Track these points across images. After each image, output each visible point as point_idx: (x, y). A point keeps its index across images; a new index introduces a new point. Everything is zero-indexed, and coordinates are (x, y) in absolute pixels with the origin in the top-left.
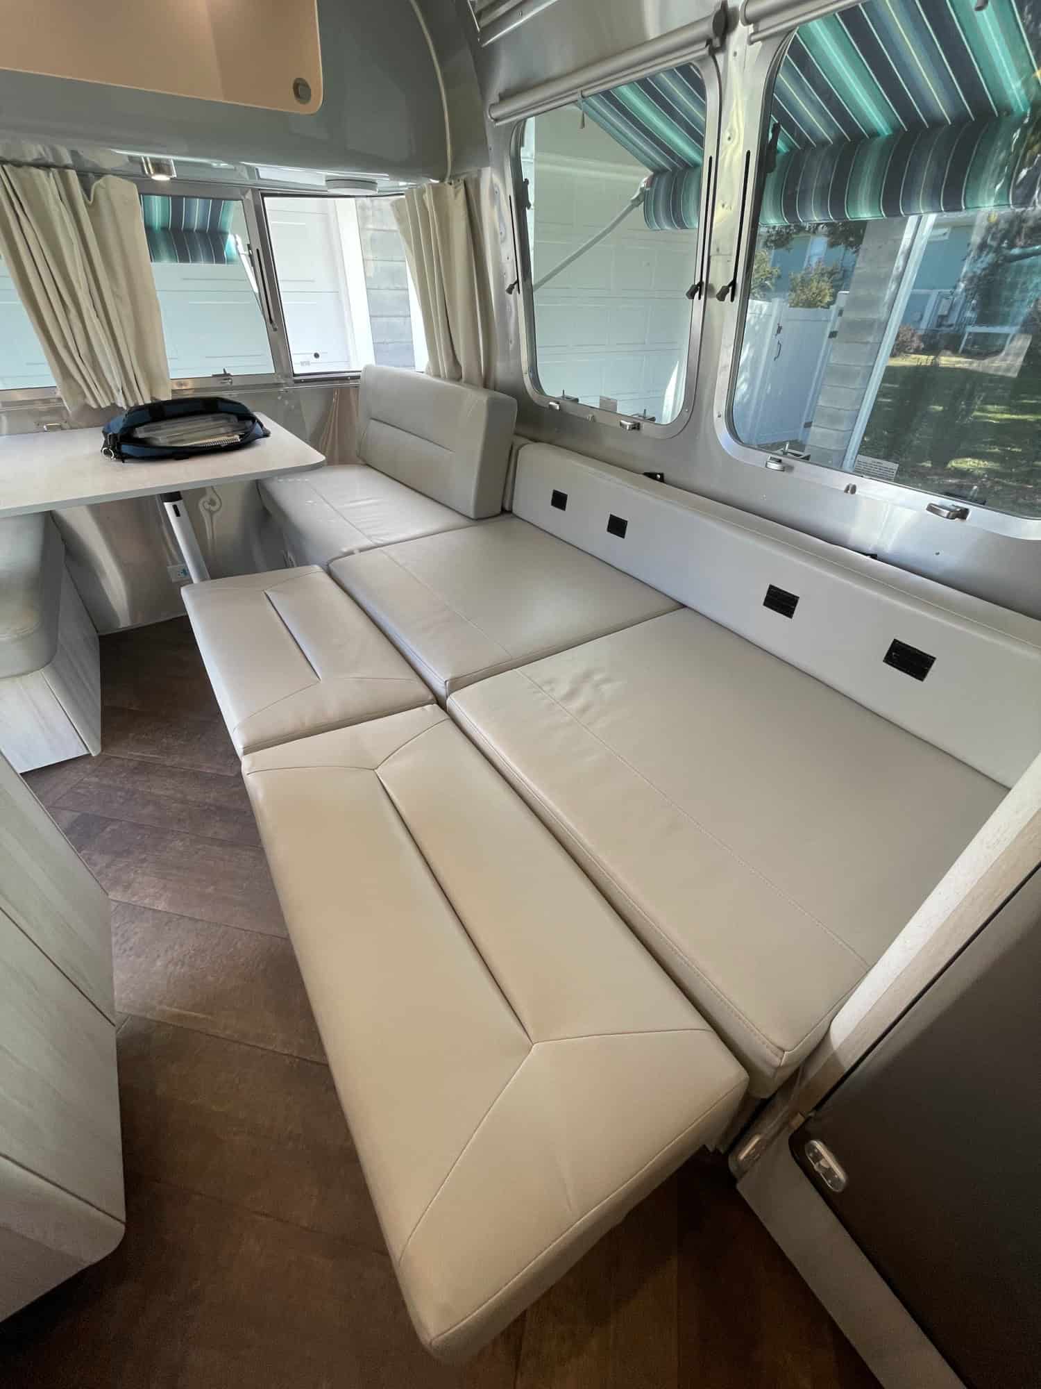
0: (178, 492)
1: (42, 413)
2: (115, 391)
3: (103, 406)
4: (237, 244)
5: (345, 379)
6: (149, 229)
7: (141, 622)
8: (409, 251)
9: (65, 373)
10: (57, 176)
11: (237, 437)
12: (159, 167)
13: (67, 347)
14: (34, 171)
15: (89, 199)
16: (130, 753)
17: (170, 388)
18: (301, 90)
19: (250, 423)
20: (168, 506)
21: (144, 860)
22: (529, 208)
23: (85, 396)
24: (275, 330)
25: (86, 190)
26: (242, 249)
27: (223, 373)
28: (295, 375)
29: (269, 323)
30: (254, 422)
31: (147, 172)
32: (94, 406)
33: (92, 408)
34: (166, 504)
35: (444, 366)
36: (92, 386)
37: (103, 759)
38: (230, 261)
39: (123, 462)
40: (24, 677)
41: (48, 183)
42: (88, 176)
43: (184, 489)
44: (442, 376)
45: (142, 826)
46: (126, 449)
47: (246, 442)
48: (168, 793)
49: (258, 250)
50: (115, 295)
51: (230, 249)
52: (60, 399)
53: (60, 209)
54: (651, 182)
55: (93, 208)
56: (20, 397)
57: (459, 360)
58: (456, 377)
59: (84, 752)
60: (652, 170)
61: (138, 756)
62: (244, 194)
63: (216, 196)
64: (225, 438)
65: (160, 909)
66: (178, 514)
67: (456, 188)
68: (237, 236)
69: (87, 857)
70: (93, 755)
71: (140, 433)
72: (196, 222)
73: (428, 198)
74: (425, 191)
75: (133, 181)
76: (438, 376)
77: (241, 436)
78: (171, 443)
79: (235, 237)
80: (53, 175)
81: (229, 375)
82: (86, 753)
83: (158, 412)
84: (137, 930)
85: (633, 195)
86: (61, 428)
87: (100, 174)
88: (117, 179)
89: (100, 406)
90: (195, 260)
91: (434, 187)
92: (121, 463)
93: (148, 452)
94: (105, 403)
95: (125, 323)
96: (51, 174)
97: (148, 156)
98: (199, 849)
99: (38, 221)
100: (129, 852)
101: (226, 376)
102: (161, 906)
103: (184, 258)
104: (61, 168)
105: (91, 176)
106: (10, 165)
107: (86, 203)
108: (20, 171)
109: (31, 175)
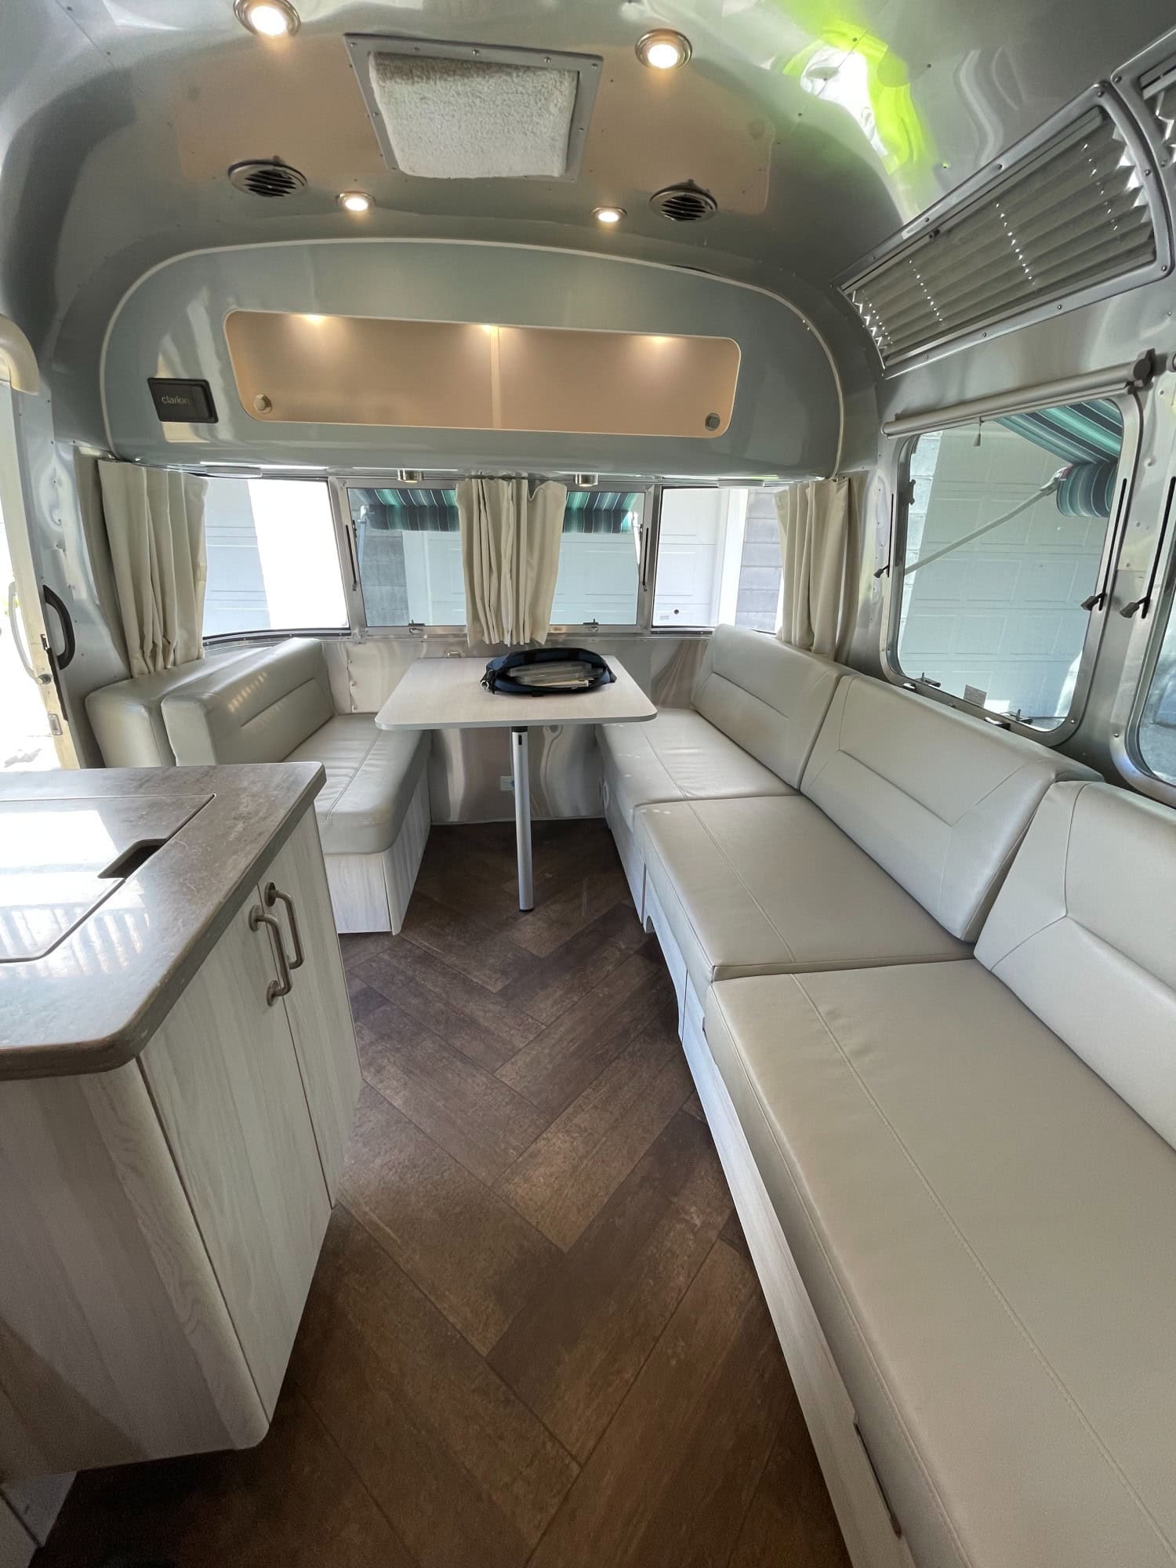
0: (526, 727)
1: (452, 644)
2: (505, 633)
3: (493, 643)
4: (633, 518)
5: (698, 633)
6: (568, 509)
7: (465, 821)
8: (783, 532)
9: (475, 617)
10: (515, 485)
11: (587, 682)
12: (586, 479)
13: (483, 599)
14: (500, 481)
15: (531, 498)
16: (422, 942)
17: (547, 632)
18: (712, 422)
19: (601, 670)
20: (515, 735)
21: (398, 1050)
22: (912, 504)
23: (483, 634)
24: (645, 590)
25: (531, 491)
26: (637, 525)
27: (592, 621)
28: (653, 627)
29: (642, 585)
30: (604, 670)
31: (576, 482)
32: (487, 642)
33: (485, 643)
34: (514, 733)
35: (796, 634)
36: (491, 627)
37: (400, 940)
38: (625, 531)
39: (494, 693)
40: (368, 856)
41: (507, 489)
42: (534, 482)
43: (530, 725)
44: (793, 642)
45: (406, 1015)
46: (498, 683)
47: (594, 686)
48: (437, 990)
49: (648, 529)
50: (528, 563)
51: (627, 521)
52: (465, 635)
53: (509, 504)
54: (1068, 473)
55: (532, 503)
56: (440, 631)
57: (813, 630)
58: (807, 646)
59: (387, 929)
60: (1072, 462)
61: (425, 946)
62: (648, 488)
63: (624, 490)
64: (577, 682)
65: (395, 1104)
66: (520, 743)
67: (839, 484)
68: (635, 513)
69: (359, 1028)
70: (394, 934)
71: (512, 673)
72: (605, 505)
73: (810, 493)
74: (808, 486)
75: (566, 485)
76: (788, 642)
77: (590, 681)
78: (532, 682)
79: (633, 514)
80: (512, 485)
81: (597, 623)
82: (389, 930)
83: (532, 656)
84: (372, 1118)
85: (1044, 485)
86: (459, 656)
87: (543, 480)
88: (555, 483)
89: (491, 642)
90: (596, 530)
91: (819, 485)
92: (491, 694)
93: (513, 688)
94: (495, 640)
95: (529, 582)
96: (511, 483)
97: (581, 473)
98: (444, 1057)
99: (492, 513)
100: (390, 1037)
101: (595, 624)
102: (398, 1102)
103: (588, 529)
104: (519, 478)
105: (538, 482)
106: (487, 479)
107: (528, 500)
108: (492, 482)
109: (498, 484)
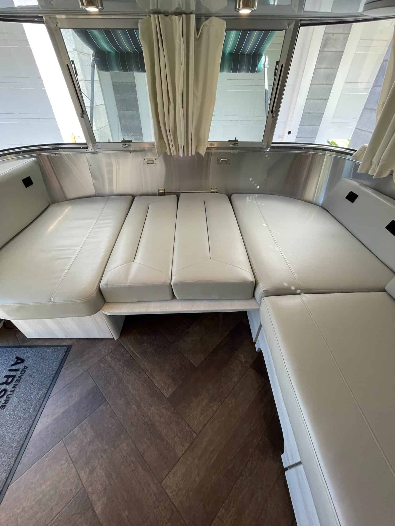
2: (180, 148)
3: (173, 155)
4: (265, 61)
9: (160, 137)
10: (184, 20)
14: (173, 16)
15: (198, 35)
16: (130, 347)
17: (206, 147)
23: (166, 148)
24: (273, 117)
27: (234, 139)
28: (272, 143)
29: (270, 112)
32: (169, 154)
33: (167, 154)
36: (171, 144)
37: (118, 344)
38: (259, 71)
41: (178, 25)
42: (201, 19)
49: (282, 65)
50: (195, 95)
51: (261, 65)
53: (180, 41)
55: (198, 40)
61: (131, 351)
63: (267, 28)
68: (267, 57)
70: (115, 339)
72: (248, 49)
75: (225, 20)
79: (266, 58)
80: (182, 21)
87: (208, 16)
88: (217, 19)
89: (171, 154)
90: (240, 71)
94: (174, 153)
95: (195, 110)
96: (181, 18)
101: (236, 141)
103: (235, 70)
104: (188, 14)
105: (203, 18)
106: (162, 15)
107: (195, 38)
108: (167, 18)
109: (171, 20)
